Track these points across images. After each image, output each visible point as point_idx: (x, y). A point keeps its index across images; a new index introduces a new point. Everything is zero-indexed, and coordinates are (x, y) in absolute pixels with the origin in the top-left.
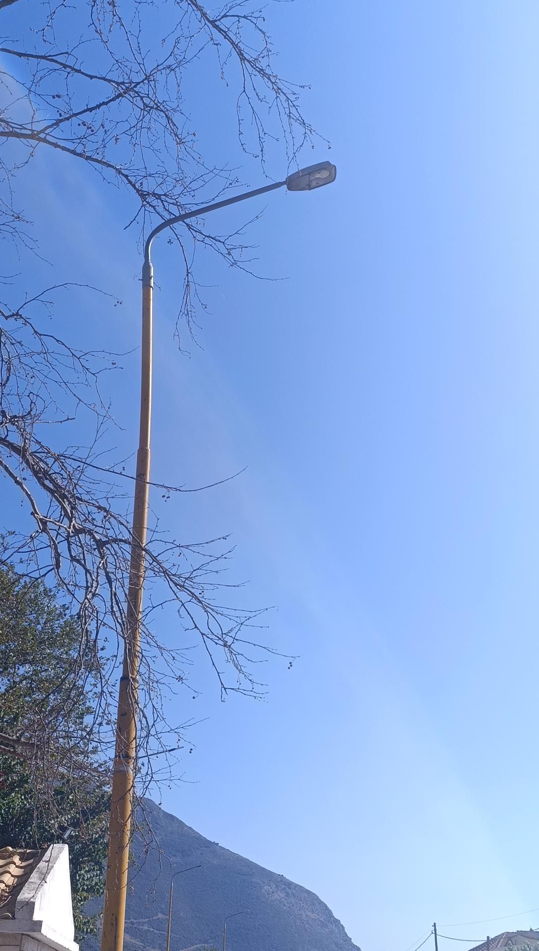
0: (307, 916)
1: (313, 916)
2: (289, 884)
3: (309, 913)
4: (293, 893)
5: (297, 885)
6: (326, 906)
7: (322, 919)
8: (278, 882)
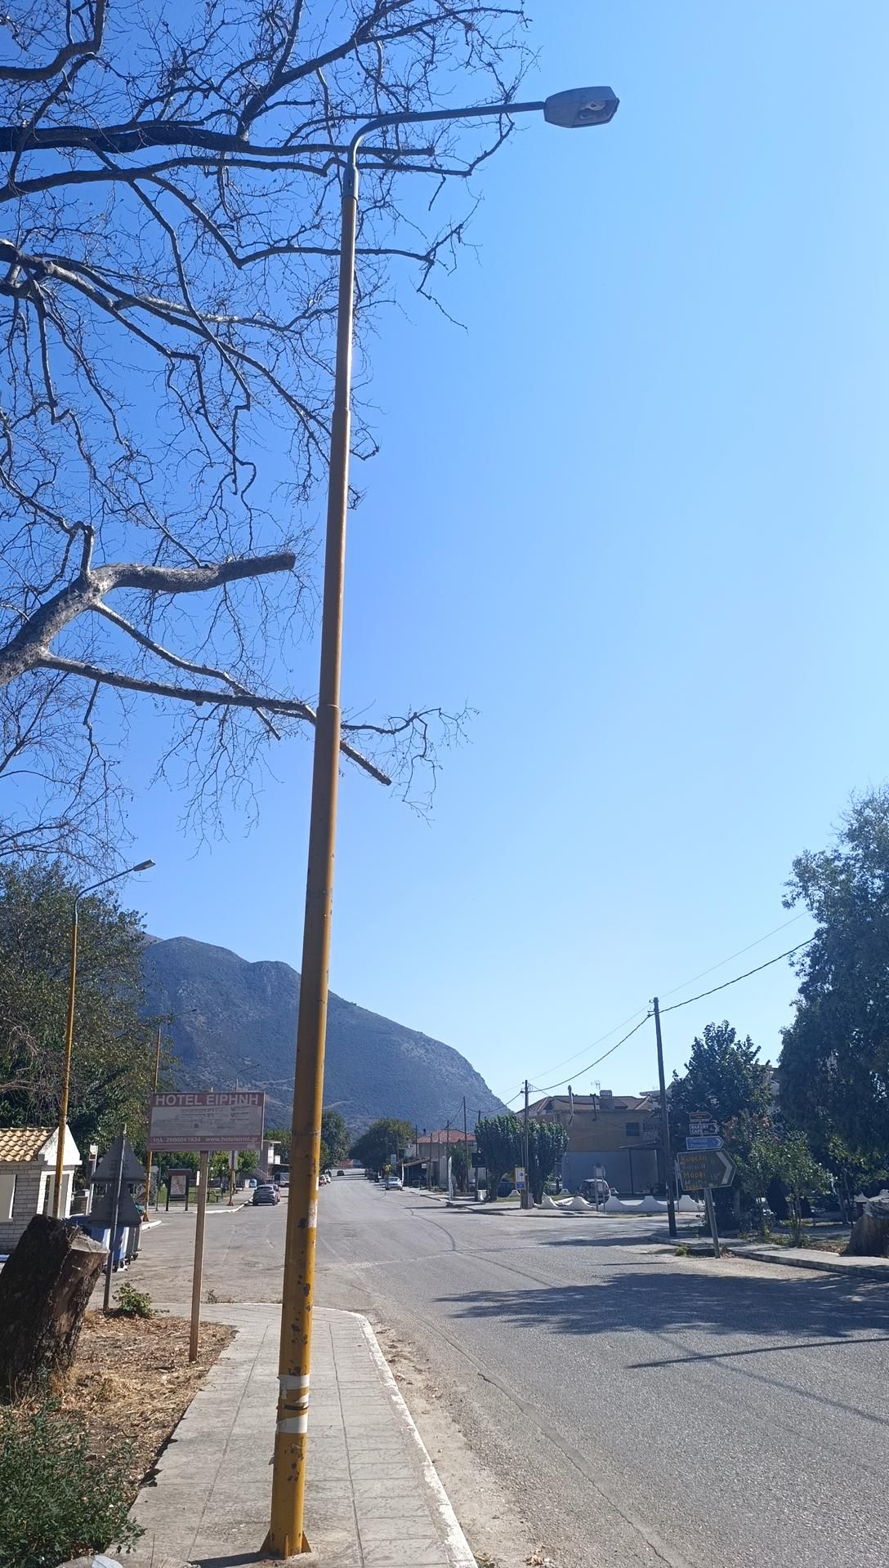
0: (447, 1070)
1: (453, 1071)
2: (429, 1041)
3: (449, 1068)
4: (432, 1049)
5: (436, 1042)
6: (466, 1061)
7: (461, 1073)
8: (417, 1039)
